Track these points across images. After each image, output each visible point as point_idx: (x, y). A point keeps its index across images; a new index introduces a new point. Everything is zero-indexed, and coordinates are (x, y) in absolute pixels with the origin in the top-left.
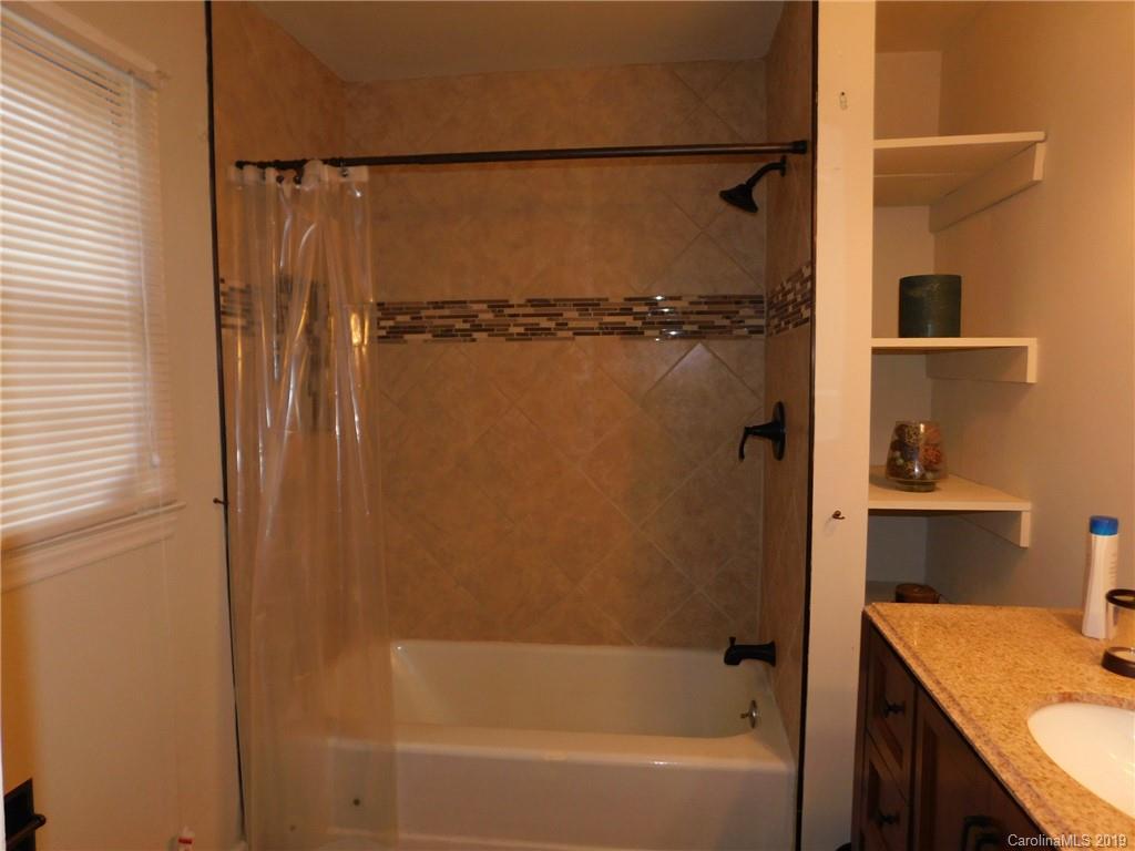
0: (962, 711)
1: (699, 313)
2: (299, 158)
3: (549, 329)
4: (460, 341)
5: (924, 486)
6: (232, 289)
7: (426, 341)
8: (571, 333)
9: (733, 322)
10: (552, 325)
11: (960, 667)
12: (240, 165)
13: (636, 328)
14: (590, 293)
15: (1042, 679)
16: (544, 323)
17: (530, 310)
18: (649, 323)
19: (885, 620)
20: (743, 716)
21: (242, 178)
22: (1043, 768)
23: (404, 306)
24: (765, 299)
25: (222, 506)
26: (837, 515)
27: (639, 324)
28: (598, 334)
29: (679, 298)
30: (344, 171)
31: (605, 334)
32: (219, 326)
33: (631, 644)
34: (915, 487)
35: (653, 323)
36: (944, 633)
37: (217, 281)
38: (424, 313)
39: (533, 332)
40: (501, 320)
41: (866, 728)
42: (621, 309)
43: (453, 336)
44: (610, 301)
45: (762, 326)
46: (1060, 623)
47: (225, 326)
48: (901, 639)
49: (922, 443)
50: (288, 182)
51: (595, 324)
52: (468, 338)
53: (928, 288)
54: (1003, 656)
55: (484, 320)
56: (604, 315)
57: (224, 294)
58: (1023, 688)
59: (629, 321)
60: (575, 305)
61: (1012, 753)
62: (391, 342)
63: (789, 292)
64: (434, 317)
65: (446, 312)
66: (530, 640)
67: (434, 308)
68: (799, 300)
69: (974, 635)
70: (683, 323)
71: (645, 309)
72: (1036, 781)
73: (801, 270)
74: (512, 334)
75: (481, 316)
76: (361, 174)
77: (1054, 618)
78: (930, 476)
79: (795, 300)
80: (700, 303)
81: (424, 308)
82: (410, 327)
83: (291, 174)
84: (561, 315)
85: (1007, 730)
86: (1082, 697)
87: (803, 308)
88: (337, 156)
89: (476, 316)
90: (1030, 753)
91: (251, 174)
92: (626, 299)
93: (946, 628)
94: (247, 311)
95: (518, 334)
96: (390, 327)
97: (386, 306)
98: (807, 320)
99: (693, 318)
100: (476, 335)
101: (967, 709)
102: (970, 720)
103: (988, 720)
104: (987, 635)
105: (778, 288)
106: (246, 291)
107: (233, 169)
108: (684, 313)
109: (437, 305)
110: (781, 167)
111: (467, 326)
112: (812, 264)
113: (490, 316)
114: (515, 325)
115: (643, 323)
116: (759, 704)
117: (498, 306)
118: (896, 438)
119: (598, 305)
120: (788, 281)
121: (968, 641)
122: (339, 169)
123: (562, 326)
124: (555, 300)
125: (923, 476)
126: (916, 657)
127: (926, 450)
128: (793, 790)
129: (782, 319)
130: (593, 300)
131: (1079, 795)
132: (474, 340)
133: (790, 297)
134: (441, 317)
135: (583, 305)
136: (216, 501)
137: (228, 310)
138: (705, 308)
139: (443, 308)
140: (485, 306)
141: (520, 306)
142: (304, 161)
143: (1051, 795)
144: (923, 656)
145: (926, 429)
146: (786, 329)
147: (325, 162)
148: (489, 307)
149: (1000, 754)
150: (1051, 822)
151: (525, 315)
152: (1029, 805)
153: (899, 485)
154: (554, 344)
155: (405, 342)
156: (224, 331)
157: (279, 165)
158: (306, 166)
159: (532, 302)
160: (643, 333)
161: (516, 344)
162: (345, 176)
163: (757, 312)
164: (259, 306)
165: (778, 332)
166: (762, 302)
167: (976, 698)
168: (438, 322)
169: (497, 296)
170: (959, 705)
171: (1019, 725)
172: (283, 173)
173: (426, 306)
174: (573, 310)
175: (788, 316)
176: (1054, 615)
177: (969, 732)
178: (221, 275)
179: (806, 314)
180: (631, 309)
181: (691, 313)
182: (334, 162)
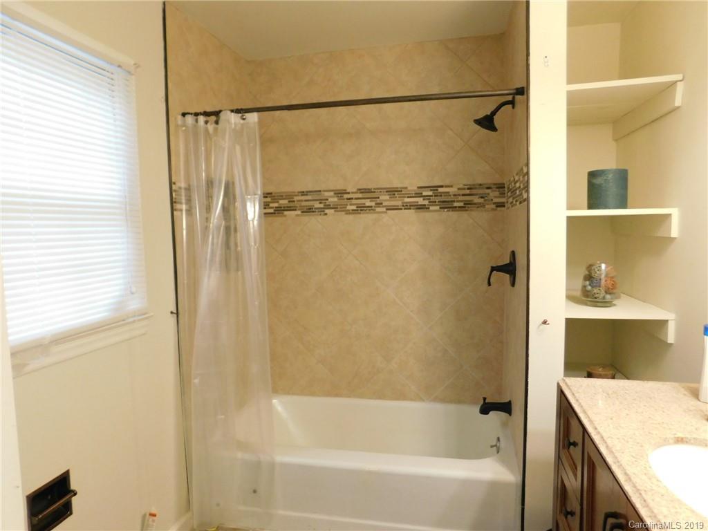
0: (607, 447)
1: (463, 195)
2: (217, 110)
3: (372, 207)
4: (317, 215)
5: (605, 304)
6: (180, 188)
7: (297, 215)
8: (384, 209)
9: (485, 200)
10: (373, 204)
11: (612, 419)
12: (184, 115)
13: (425, 205)
14: (396, 184)
15: (664, 428)
16: (368, 203)
17: (360, 195)
18: (432, 202)
19: (570, 389)
20: (492, 447)
21: (184, 122)
22: (652, 483)
23: (284, 194)
24: (506, 186)
25: (175, 315)
26: (545, 322)
27: (426, 202)
28: (401, 209)
29: (451, 186)
30: (243, 116)
31: (405, 209)
32: (173, 210)
33: (423, 401)
34: (598, 304)
35: (435, 202)
36: (606, 397)
37: (171, 183)
38: (296, 198)
39: (361, 209)
40: (342, 202)
41: (559, 457)
42: (416, 194)
43: (313, 212)
44: (409, 189)
45: (504, 203)
46: (686, 393)
47: (176, 210)
48: (577, 400)
49: (603, 276)
50: (211, 124)
51: (399, 203)
52: (322, 213)
53: (605, 178)
54: (642, 413)
55: (332, 202)
56: (405, 197)
57: (175, 191)
58: (650, 433)
59: (420, 201)
60: (387, 192)
61: (634, 474)
62: (276, 216)
63: (517, 181)
64: (302, 201)
65: (309, 197)
66: (361, 396)
67: (302, 195)
68: (522, 187)
69: (626, 399)
70: (454, 201)
71: (430, 193)
72: (645, 491)
73: (522, 169)
74: (349, 210)
75: (330, 200)
76: (253, 117)
77: (682, 390)
78: (608, 297)
79: (520, 187)
80: (464, 189)
81: (296, 196)
82: (288, 207)
83: (213, 118)
84: (379, 198)
85: (634, 459)
86: (690, 440)
87: (523, 192)
88: (239, 108)
89: (327, 200)
90: (645, 474)
91: (189, 119)
92: (418, 188)
93: (608, 394)
94: (189, 201)
95: (353, 210)
96: (276, 207)
97: (273, 195)
98: (525, 200)
99: (461, 198)
100: (327, 211)
101: (610, 445)
102: (611, 452)
103: (623, 453)
104: (635, 400)
105: (512, 179)
106: (188, 189)
107: (180, 117)
108: (455, 195)
109: (303, 193)
110: (512, 103)
111: (322, 206)
112: (528, 165)
113: (336, 199)
114: (351, 205)
115: (429, 202)
116: (501, 440)
117: (340, 193)
118: (587, 273)
119: (401, 191)
120: (517, 174)
121: (621, 403)
122: (240, 115)
123: (379, 205)
124: (374, 189)
125: (604, 298)
126: (585, 412)
127: (606, 281)
128: (520, 494)
129: (514, 198)
130: (397, 188)
131: (672, 501)
132: (326, 214)
133: (518, 185)
134: (306, 201)
135: (392, 192)
136: (172, 313)
137: (177, 200)
138: (468, 192)
139: (307, 195)
140: (332, 194)
141: (353, 193)
142: (220, 111)
143: (653, 500)
144: (589, 413)
145: (606, 267)
146: (516, 205)
147: (232, 111)
148: (335, 194)
149: (626, 474)
150: (650, 517)
151: (356, 199)
152: (638, 505)
153: (589, 303)
154: (374, 216)
155: (285, 216)
156: (175, 213)
157: (206, 114)
158: (221, 114)
159: (361, 191)
160: (429, 208)
161: (351, 217)
162: (244, 119)
163: (501, 194)
164: (195, 197)
165: (512, 206)
166: (504, 187)
167: (618, 439)
168: (304, 204)
169: (339, 187)
170: (606, 443)
171: (642, 456)
172: (208, 118)
173: (296, 194)
174: (385, 195)
175: (516, 197)
176: (683, 388)
177: (609, 460)
178: (173, 181)
179: (525, 196)
180: (421, 194)
181: (459, 195)
182: (238, 111)
